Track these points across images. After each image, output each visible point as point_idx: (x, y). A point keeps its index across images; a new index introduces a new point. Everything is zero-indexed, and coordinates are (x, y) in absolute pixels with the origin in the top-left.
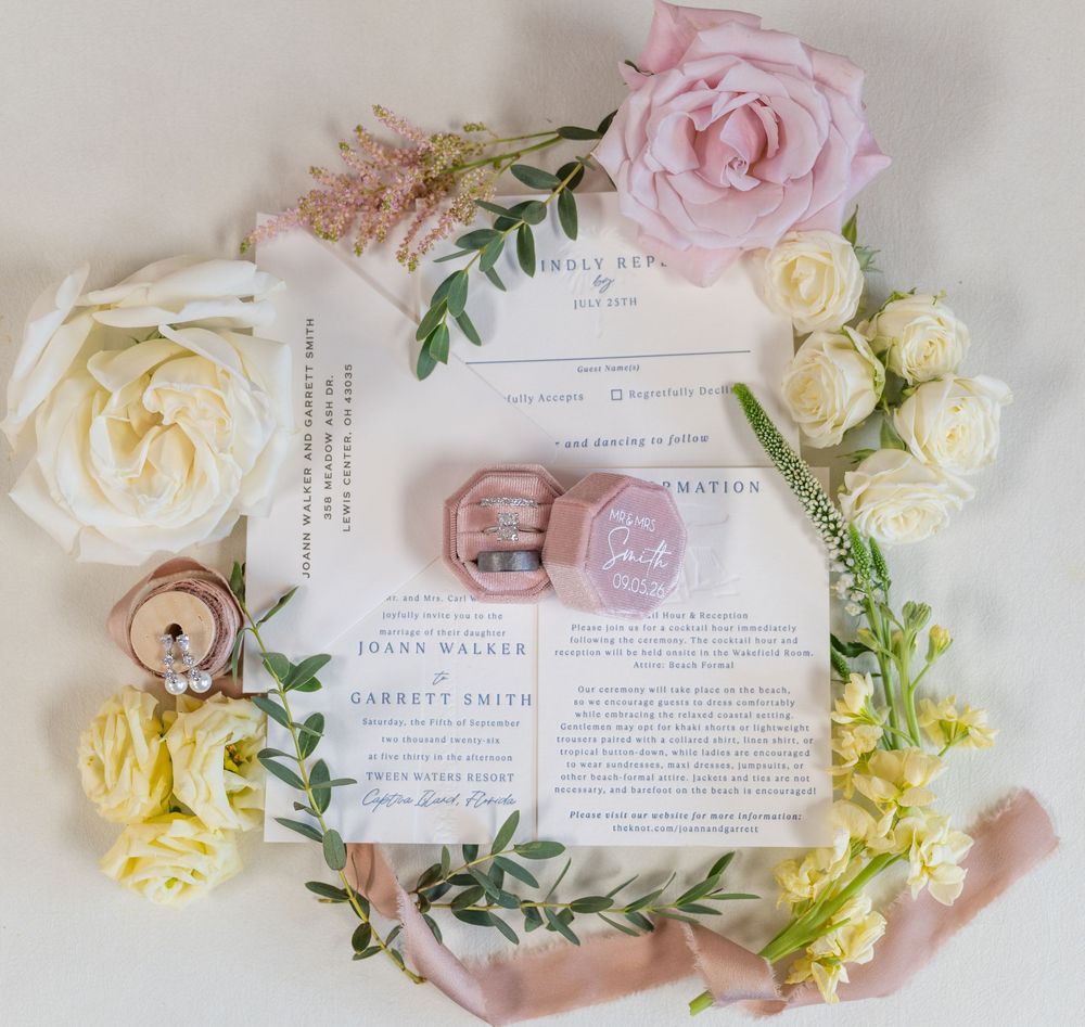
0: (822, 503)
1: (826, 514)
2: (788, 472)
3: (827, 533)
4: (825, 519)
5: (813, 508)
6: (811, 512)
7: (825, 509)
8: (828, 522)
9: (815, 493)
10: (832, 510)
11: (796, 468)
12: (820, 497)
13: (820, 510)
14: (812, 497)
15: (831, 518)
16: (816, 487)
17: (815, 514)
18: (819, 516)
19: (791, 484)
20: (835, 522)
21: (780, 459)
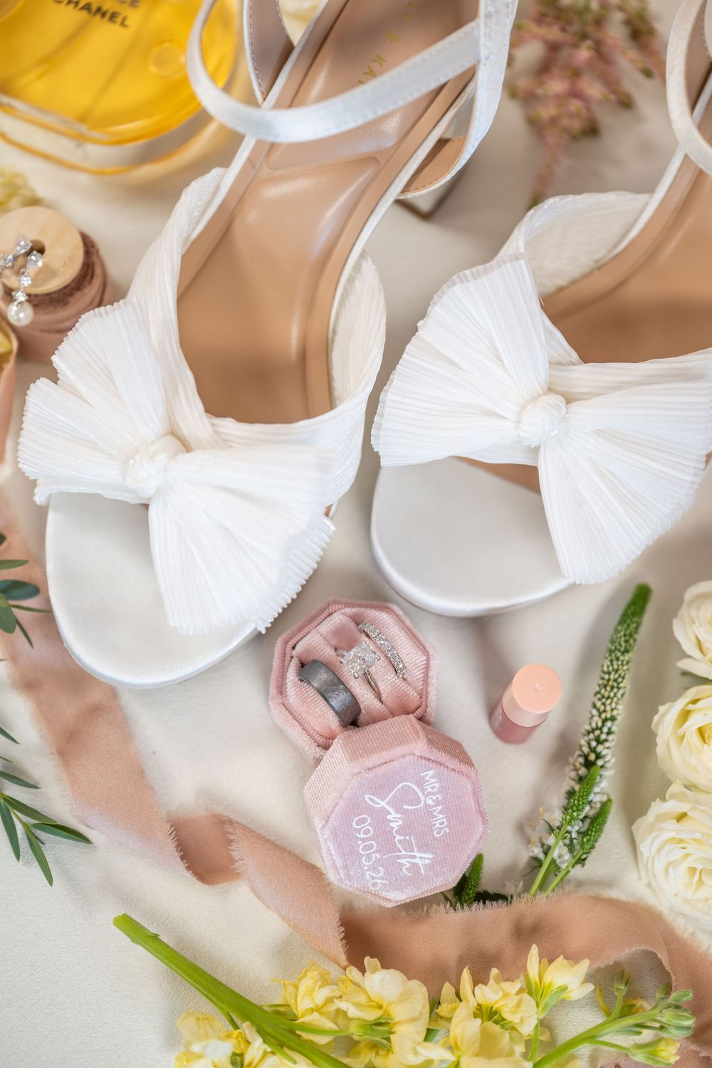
0: (605, 730)
1: (599, 741)
2: (606, 677)
3: (581, 760)
4: (594, 744)
5: (594, 725)
6: (588, 728)
7: (603, 737)
8: (593, 750)
9: (609, 715)
10: (607, 744)
11: (615, 680)
12: (609, 724)
13: (597, 732)
14: (603, 716)
15: (600, 748)
16: (615, 713)
17: (589, 733)
18: (591, 736)
19: (597, 689)
20: (598, 756)
21: (611, 661)
